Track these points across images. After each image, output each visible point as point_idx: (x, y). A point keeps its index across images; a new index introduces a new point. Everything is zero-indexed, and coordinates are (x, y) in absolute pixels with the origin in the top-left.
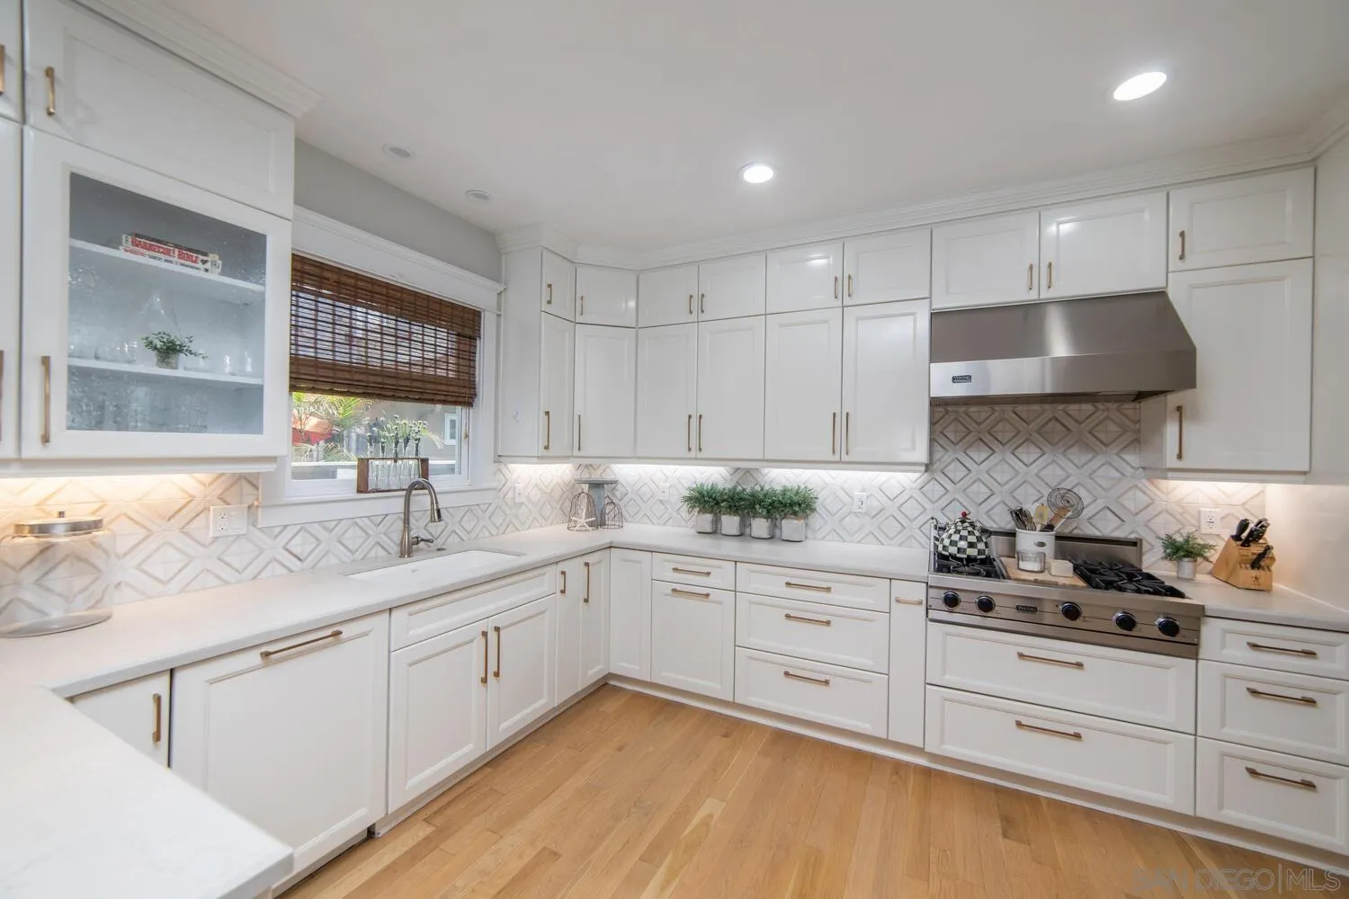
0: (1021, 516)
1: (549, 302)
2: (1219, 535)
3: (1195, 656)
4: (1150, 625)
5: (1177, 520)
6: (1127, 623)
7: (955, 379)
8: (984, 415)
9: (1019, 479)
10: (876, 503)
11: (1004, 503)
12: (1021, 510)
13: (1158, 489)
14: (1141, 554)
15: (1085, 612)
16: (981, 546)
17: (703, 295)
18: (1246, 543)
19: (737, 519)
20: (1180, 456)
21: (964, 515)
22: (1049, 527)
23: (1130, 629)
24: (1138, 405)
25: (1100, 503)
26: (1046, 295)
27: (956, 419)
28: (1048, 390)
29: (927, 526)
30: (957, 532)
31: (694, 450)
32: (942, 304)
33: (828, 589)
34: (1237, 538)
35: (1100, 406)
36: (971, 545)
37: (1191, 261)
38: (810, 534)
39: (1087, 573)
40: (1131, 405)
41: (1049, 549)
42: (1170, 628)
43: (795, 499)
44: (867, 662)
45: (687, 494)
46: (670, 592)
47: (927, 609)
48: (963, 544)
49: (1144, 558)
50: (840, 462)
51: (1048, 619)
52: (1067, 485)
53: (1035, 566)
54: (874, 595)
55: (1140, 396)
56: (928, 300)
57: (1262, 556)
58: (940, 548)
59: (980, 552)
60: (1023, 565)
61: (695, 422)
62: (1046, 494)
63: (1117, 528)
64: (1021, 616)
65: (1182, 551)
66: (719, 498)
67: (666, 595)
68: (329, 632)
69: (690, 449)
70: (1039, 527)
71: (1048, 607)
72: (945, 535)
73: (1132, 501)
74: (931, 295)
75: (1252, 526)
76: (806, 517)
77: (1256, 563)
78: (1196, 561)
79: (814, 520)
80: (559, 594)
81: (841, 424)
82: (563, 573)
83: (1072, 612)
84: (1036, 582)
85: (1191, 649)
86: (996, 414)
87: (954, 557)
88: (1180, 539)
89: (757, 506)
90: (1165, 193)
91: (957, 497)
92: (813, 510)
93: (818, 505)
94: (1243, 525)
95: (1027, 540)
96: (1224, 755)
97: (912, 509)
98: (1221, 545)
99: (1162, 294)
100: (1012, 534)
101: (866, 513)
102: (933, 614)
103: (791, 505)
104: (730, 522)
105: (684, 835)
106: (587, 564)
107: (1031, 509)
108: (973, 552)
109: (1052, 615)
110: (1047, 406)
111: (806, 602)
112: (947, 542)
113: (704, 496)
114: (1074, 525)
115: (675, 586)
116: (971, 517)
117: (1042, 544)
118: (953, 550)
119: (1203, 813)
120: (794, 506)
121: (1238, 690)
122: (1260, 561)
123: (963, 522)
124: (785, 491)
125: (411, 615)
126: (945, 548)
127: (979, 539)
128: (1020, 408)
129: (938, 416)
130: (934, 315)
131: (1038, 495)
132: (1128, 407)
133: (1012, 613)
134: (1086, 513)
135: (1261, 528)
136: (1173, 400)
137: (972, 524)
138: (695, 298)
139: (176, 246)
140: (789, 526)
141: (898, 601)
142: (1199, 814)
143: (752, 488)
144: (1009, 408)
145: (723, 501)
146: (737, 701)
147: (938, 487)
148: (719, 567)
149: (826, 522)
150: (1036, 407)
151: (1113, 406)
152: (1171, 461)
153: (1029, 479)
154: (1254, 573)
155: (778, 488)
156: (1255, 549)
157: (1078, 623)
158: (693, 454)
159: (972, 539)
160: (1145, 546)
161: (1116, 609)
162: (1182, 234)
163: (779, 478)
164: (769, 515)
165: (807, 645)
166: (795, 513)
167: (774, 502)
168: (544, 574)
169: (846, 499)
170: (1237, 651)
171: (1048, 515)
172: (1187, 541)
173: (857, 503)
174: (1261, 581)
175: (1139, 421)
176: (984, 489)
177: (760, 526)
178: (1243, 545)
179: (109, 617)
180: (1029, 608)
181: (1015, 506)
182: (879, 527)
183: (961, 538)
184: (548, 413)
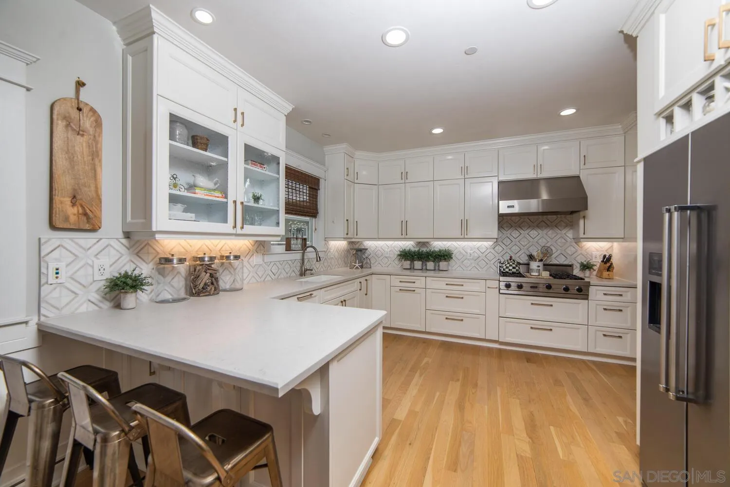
0: (531, 257)
1: (348, 175)
2: (597, 261)
3: (587, 299)
4: (573, 290)
5: (585, 257)
6: (566, 289)
7: (508, 207)
8: (517, 220)
9: (530, 244)
10: (476, 255)
11: (525, 253)
12: (531, 255)
13: (579, 246)
14: (573, 270)
15: (553, 287)
16: (517, 268)
17: (407, 172)
18: (605, 263)
19: (420, 263)
20: (584, 234)
21: (511, 257)
22: (541, 260)
23: (567, 291)
24: (571, 216)
25: (559, 252)
26: (540, 176)
27: (507, 222)
28: (540, 211)
29: (496, 263)
30: (508, 263)
31: (404, 235)
32: (502, 178)
33: (462, 285)
34: (603, 261)
35: (559, 216)
36: (514, 268)
37: (587, 166)
38: (450, 268)
39: (554, 276)
40: (569, 216)
41: (541, 268)
42: (580, 290)
44: (477, 311)
45: (399, 253)
46: (398, 290)
47: (499, 290)
48: (511, 268)
49: (574, 271)
50: (464, 238)
51: (541, 290)
52: (548, 245)
53: (537, 274)
54: (479, 286)
55: (572, 213)
56: (497, 177)
57: (610, 267)
58: (502, 270)
59: (517, 270)
60: (532, 274)
61: (404, 224)
62: (540, 249)
63: (565, 260)
64: (532, 290)
65: (586, 267)
66: (413, 255)
67: (397, 292)
68: (309, 294)
69: (402, 235)
70: (538, 260)
71: (541, 286)
72: (504, 265)
73: (570, 250)
74: (498, 174)
75: (607, 257)
76: (449, 261)
77: (608, 270)
78: (590, 270)
79: (452, 262)
80: (359, 290)
81: (464, 225)
82: (360, 282)
83: (549, 287)
84: (537, 278)
85: (586, 297)
86: (522, 220)
87: (507, 272)
88: (585, 263)
89: (430, 257)
90: (579, 142)
91: (507, 251)
92: (452, 258)
93: (453, 256)
94: (605, 256)
95: (534, 265)
96: (597, 331)
97: (490, 256)
98: (598, 265)
99: (578, 177)
100: (528, 264)
101: (473, 259)
102: (501, 291)
104: (418, 264)
105: (422, 365)
106: (366, 280)
107: (535, 254)
108: (514, 270)
109: (542, 288)
110: (540, 217)
111: (455, 290)
112: (505, 267)
113: (407, 254)
114: (550, 260)
115: (400, 288)
116: (513, 258)
117: (539, 266)
118: (507, 270)
119: (590, 350)
120: (444, 256)
121: (600, 309)
122: (610, 268)
123: (510, 260)
124: (440, 251)
125: (325, 291)
126: (504, 270)
127: (516, 266)
128: (531, 217)
129: (500, 220)
130: (500, 183)
131: (537, 250)
132: (569, 217)
133: (529, 289)
134: (554, 256)
135: (610, 257)
136: (582, 214)
137: (514, 261)
138: (404, 174)
139: (259, 163)
140: (443, 264)
141: (488, 288)
142: (589, 351)
143: (426, 250)
144: (526, 217)
145: (415, 255)
147: (500, 248)
148: (419, 279)
149: (456, 263)
150: (536, 217)
151: (563, 216)
152: (582, 235)
153: (534, 244)
154: (608, 273)
155: (437, 250)
156: (608, 265)
157: (551, 291)
158: (403, 237)
159: (514, 266)
160: (574, 267)
161: (563, 285)
162: (585, 156)
163: (438, 245)
164: (434, 261)
165: (455, 306)
166: (445, 259)
167: (436, 255)
168: (354, 282)
169: (464, 253)
170: (600, 296)
171: (541, 256)
172: (587, 264)
173: (468, 255)
174: (610, 276)
175: (572, 222)
176: (517, 248)
177: (430, 265)
178: (605, 264)
179: (242, 289)
180: (534, 287)
181: (528, 253)
182: (478, 264)
183: (510, 265)
184: (347, 220)
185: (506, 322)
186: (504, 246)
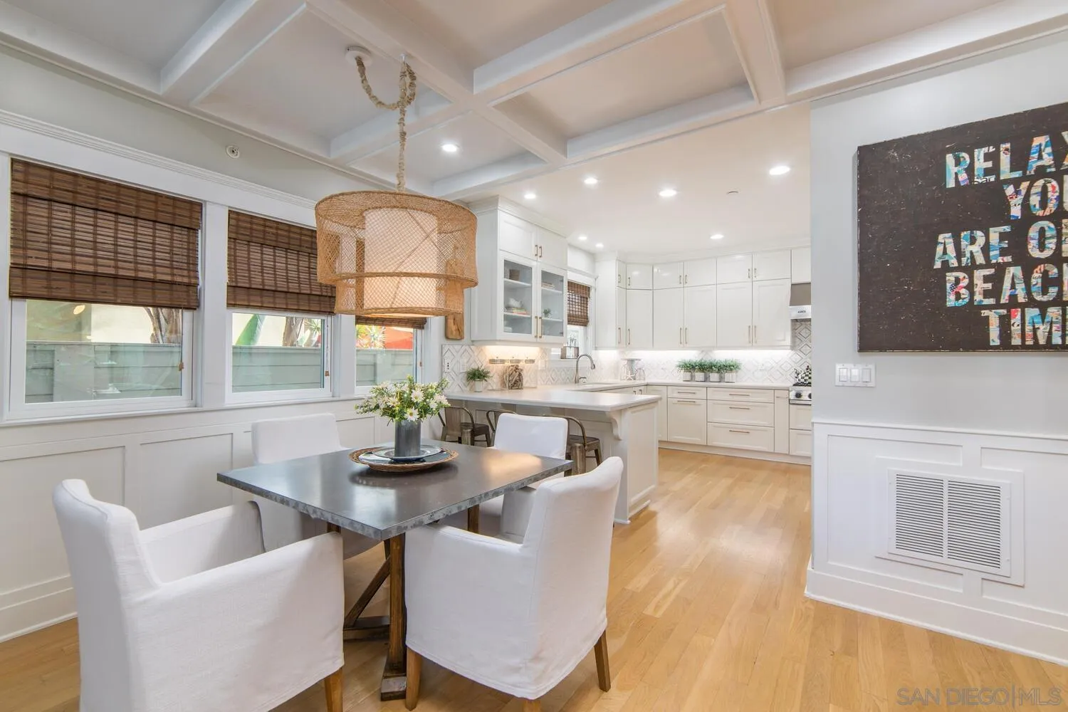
1: (619, 282)
7: (799, 312)
10: (769, 365)
17: (686, 275)
19: (703, 374)
21: (808, 366)
27: (806, 328)
30: (805, 373)
31: (684, 343)
32: (796, 281)
33: (749, 396)
38: (738, 380)
43: (732, 364)
44: (765, 423)
45: (678, 364)
47: (789, 400)
50: (752, 346)
54: (768, 397)
56: (790, 279)
58: (798, 380)
61: (683, 331)
66: (694, 366)
67: (675, 403)
69: (681, 343)
72: (800, 375)
74: (791, 276)
76: (737, 372)
79: (740, 373)
81: (753, 330)
89: (713, 368)
92: (739, 369)
93: (742, 367)
97: (786, 366)
101: (765, 369)
102: (791, 402)
103: (729, 366)
104: (699, 376)
111: (740, 401)
112: (800, 378)
113: (687, 365)
115: (679, 399)
118: (802, 380)
123: (807, 369)
124: (725, 361)
130: (793, 286)
138: (682, 277)
140: (728, 376)
141: (777, 398)
143: (710, 361)
145: (696, 367)
146: (709, 444)
147: (797, 356)
148: (699, 390)
149: (746, 374)
155: (722, 360)
163: (721, 356)
164: (719, 371)
165: (741, 419)
166: (731, 371)
167: (721, 366)
169: (755, 364)
173: (759, 365)
177: (714, 376)
182: (771, 375)
183: (806, 376)
184: (619, 329)
185: (799, 434)
186: (801, 354)
